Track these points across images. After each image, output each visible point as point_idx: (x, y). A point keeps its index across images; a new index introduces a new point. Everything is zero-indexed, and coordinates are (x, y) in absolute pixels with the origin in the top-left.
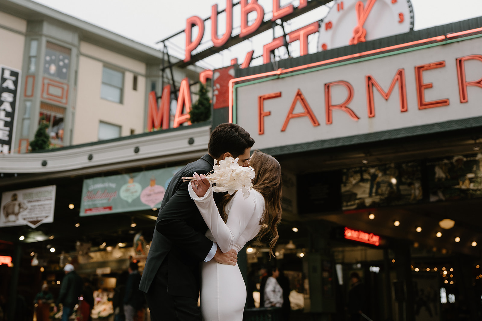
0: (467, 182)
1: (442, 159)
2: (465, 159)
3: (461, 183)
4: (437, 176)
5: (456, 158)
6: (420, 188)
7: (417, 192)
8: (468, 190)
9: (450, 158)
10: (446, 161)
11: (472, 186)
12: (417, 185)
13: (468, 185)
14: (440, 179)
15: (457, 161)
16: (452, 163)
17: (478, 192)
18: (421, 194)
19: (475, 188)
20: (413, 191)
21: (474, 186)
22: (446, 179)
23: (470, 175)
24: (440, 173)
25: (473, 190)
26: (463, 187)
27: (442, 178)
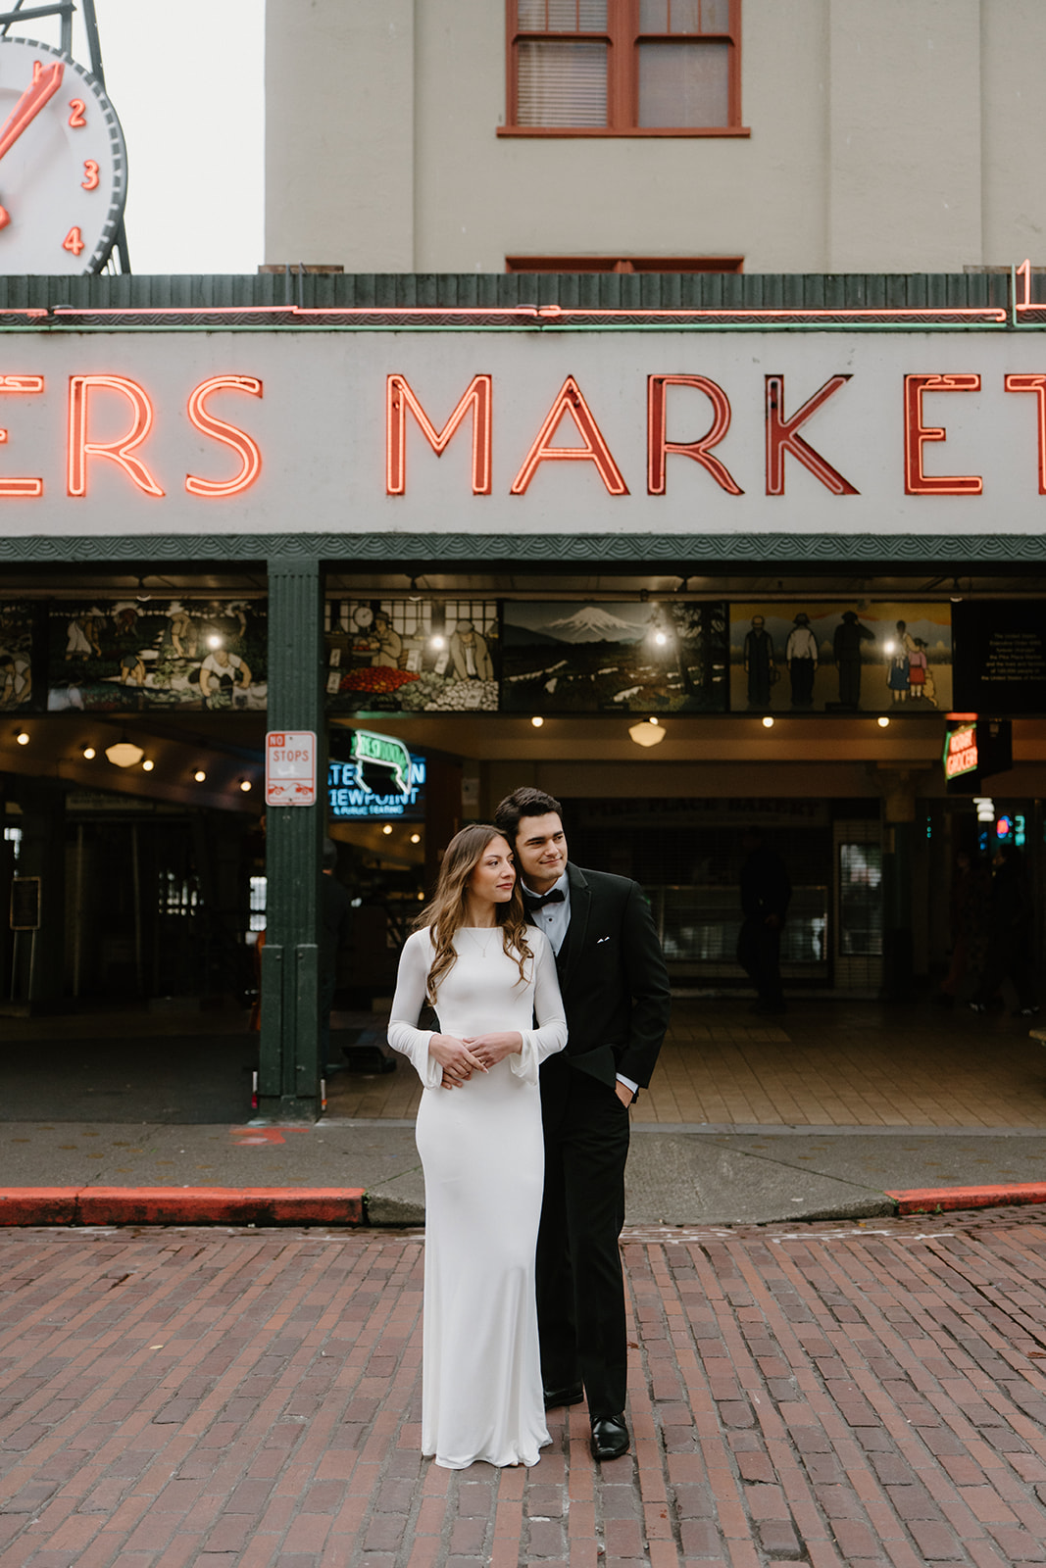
0: (140, 669)
1: (87, 605)
2: (141, 613)
3: (126, 670)
4: (71, 647)
5: (120, 607)
6: (28, 675)
7: (20, 683)
8: (141, 688)
9: (107, 605)
10: (96, 612)
11: (149, 680)
12: (21, 665)
13: (140, 680)
14: (77, 656)
15: (122, 614)
16: (109, 619)
17: (163, 697)
18: (29, 688)
19: (157, 686)
20: (9, 681)
21: (154, 681)
22: (93, 656)
23: (150, 654)
24: (79, 642)
25: (150, 690)
26: (130, 681)
27: (84, 653)
